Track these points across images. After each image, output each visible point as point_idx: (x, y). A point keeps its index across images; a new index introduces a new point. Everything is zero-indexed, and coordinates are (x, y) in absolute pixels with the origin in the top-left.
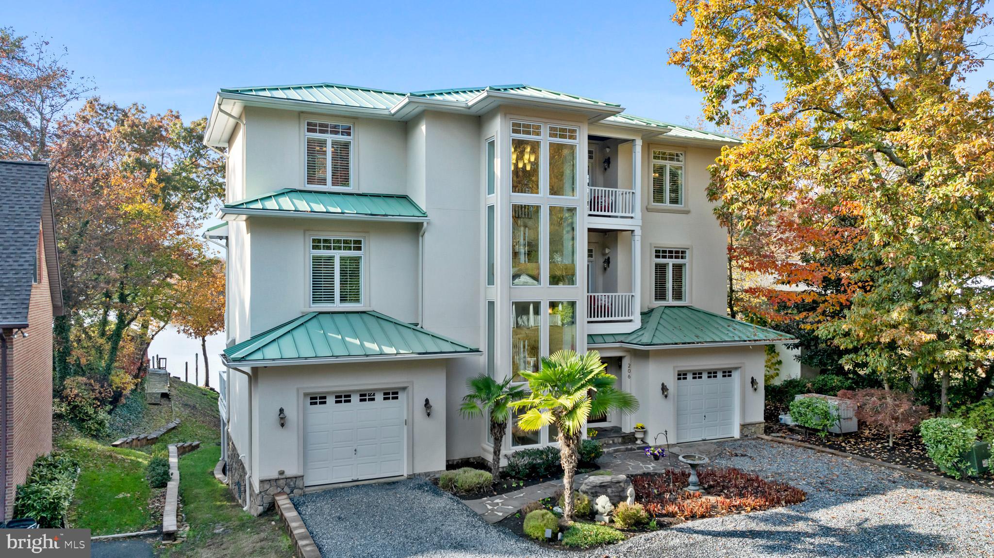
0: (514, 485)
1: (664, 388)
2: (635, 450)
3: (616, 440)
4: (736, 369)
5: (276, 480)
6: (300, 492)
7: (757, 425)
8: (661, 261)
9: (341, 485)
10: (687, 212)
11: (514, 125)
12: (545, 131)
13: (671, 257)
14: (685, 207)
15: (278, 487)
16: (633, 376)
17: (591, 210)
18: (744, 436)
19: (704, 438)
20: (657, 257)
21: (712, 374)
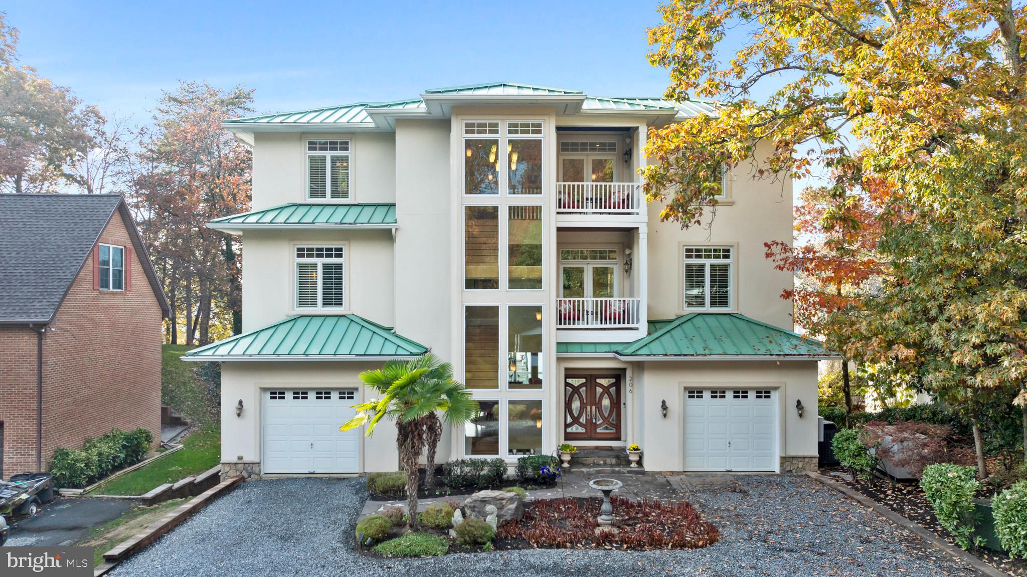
0: (437, 493)
1: (664, 406)
2: (624, 473)
3: (608, 461)
4: (776, 388)
5: (236, 464)
6: (257, 477)
7: (806, 460)
8: (694, 261)
9: (295, 476)
10: (731, 204)
11: (467, 125)
12: (503, 128)
13: (709, 257)
14: (727, 198)
15: (237, 470)
16: (635, 391)
17: (560, 207)
18: (785, 472)
19: (729, 469)
20: (688, 257)
21: (741, 393)
